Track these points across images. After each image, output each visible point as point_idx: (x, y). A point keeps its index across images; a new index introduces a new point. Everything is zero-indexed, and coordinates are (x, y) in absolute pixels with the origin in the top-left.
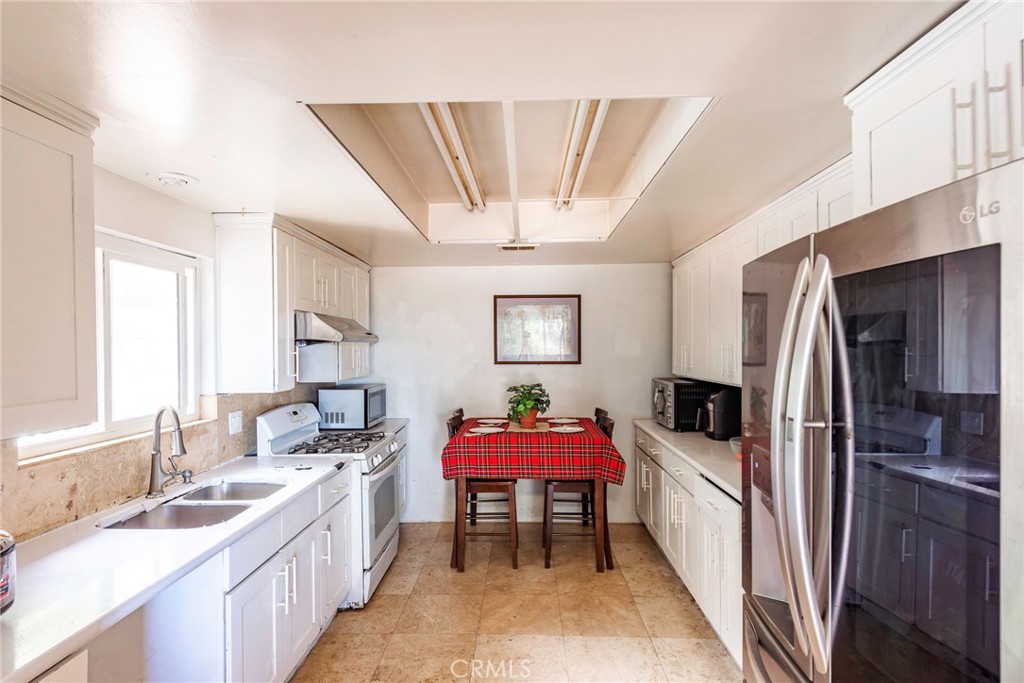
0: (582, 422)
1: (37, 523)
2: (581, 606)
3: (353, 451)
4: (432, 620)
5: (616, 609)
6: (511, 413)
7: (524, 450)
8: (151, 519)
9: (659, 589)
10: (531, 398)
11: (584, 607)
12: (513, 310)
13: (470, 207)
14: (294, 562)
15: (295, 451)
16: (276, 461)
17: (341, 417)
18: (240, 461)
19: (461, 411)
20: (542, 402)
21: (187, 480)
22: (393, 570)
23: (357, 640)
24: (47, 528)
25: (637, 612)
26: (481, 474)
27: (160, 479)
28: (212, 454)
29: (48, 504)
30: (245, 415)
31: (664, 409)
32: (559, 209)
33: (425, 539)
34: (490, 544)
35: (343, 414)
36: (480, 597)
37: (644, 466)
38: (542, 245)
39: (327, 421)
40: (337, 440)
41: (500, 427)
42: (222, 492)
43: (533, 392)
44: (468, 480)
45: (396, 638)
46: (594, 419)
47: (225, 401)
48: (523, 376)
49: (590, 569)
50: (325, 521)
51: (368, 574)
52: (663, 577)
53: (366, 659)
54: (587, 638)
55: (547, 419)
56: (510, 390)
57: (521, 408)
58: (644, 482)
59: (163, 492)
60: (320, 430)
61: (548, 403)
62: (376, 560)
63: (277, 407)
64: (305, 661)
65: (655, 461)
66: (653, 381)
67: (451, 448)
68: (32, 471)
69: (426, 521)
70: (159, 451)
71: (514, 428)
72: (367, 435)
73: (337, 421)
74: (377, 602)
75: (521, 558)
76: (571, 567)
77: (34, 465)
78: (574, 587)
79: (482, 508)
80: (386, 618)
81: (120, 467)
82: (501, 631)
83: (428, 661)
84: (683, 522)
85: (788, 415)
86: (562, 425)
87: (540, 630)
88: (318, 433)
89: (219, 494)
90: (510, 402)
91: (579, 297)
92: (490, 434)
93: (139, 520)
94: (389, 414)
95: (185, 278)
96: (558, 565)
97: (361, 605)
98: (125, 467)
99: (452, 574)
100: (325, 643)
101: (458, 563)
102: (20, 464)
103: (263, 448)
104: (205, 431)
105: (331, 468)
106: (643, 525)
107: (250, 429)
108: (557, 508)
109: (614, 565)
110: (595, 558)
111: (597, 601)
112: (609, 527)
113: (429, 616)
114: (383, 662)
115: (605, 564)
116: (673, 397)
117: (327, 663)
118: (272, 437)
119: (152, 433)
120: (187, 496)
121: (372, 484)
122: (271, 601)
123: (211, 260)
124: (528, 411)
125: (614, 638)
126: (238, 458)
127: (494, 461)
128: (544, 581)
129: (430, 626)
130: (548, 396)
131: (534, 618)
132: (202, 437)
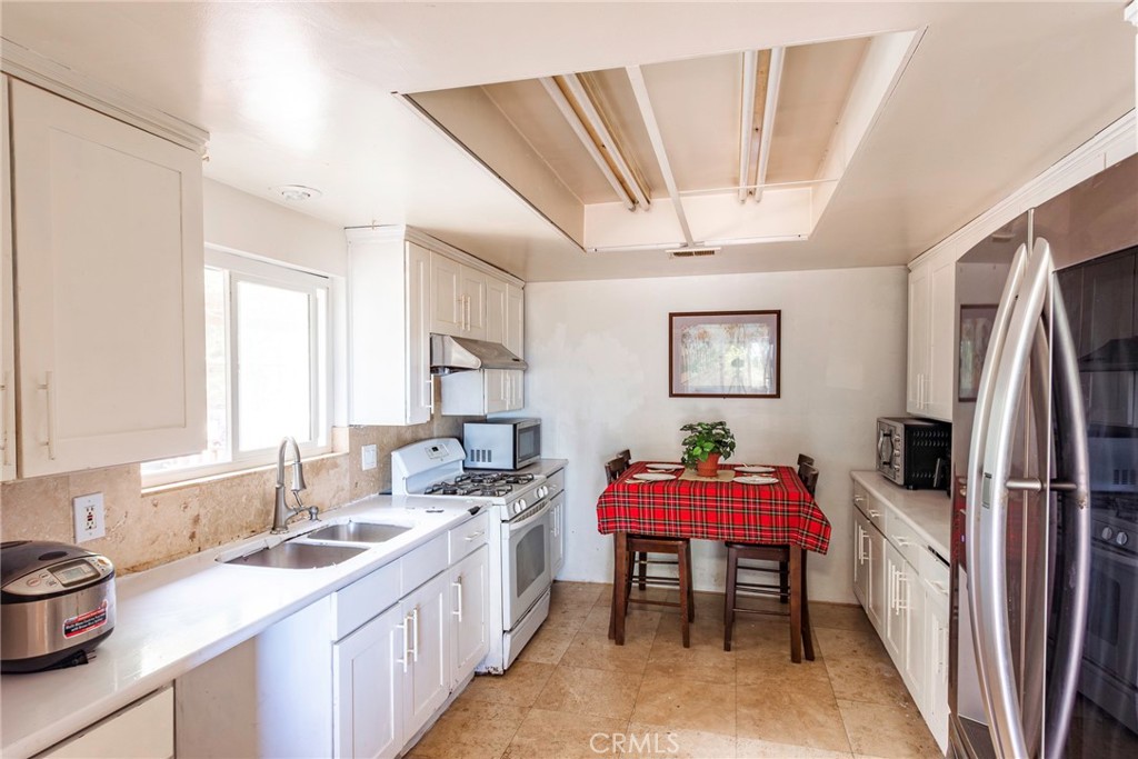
0: (779, 471)
1: (160, 553)
2: (764, 703)
3: (493, 494)
4: (578, 698)
5: (811, 711)
6: (686, 457)
7: (698, 503)
8: (273, 557)
9: (874, 692)
10: (711, 441)
11: (768, 704)
12: (693, 331)
13: (631, 205)
14: (415, 616)
15: (433, 492)
16: (410, 502)
17: (488, 455)
18: (374, 499)
19: (627, 453)
20: (726, 445)
21: (314, 517)
22: (542, 634)
23: (492, 710)
24: (170, 558)
25: (840, 719)
26: (644, 529)
27: (284, 515)
28: (343, 490)
29: (171, 534)
30: (381, 449)
31: (891, 458)
32: (743, 201)
33: (583, 602)
34: (659, 615)
35: (490, 452)
36: (638, 678)
37: (861, 532)
38: (723, 247)
39: (472, 460)
40: (481, 481)
41: (672, 473)
42: (349, 533)
43: (714, 432)
44: (630, 536)
45: (535, 713)
46: (797, 468)
47: (359, 434)
48: (704, 412)
49: (783, 657)
50: (456, 571)
51: (508, 637)
52: (883, 677)
53: (498, 733)
54: (767, 743)
55: (735, 466)
56: (685, 428)
57: (698, 451)
58: (861, 553)
59: (287, 528)
60: (465, 469)
61: (732, 446)
62: (519, 622)
63: (416, 441)
64: (433, 727)
65: (875, 526)
66: (879, 421)
67: (609, 496)
68: (155, 499)
69: (587, 580)
70: (283, 485)
71: (689, 476)
72: (515, 476)
73: (484, 460)
74: (520, 669)
75: (695, 634)
76: (758, 653)
77: (156, 493)
78: (758, 678)
79: (652, 571)
80: (527, 689)
81: (244, 500)
82: (659, 721)
83: (568, 745)
84: (908, 608)
85: (985, 471)
86: (751, 474)
87: (707, 726)
88: (462, 472)
89: (346, 534)
90: (684, 444)
91: (778, 313)
92: (656, 482)
93: (261, 557)
94: (545, 454)
95: (316, 300)
96: (743, 648)
97: (500, 671)
98: (249, 500)
99: (608, 646)
100: (457, 709)
101: (617, 634)
102: (143, 491)
103: (399, 488)
104: (335, 465)
105: (465, 512)
106: (861, 607)
107: (385, 465)
108: (744, 577)
109: (816, 655)
110: (789, 644)
111: (786, 699)
112: (810, 607)
113: (575, 693)
114: (517, 739)
115: (803, 653)
116: (902, 441)
117: (456, 732)
118: (406, 475)
119: (276, 466)
120: (312, 534)
121: (513, 534)
122: (389, 657)
123: (343, 279)
124: (706, 456)
125: (803, 748)
126: (372, 496)
127: (659, 514)
128: (721, 666)
129: (575, 705)
130: (732, 437)
131: (703, 709)
132: (332, 472)
